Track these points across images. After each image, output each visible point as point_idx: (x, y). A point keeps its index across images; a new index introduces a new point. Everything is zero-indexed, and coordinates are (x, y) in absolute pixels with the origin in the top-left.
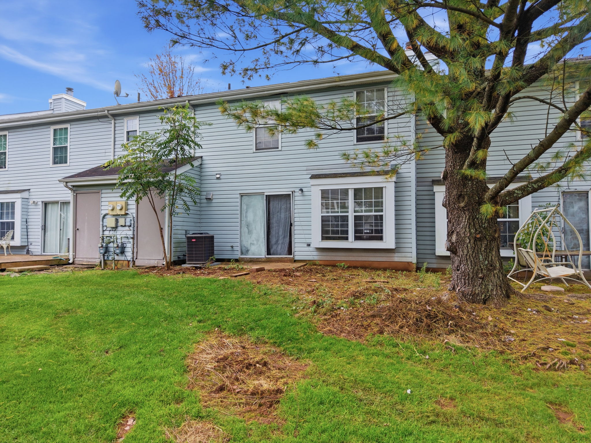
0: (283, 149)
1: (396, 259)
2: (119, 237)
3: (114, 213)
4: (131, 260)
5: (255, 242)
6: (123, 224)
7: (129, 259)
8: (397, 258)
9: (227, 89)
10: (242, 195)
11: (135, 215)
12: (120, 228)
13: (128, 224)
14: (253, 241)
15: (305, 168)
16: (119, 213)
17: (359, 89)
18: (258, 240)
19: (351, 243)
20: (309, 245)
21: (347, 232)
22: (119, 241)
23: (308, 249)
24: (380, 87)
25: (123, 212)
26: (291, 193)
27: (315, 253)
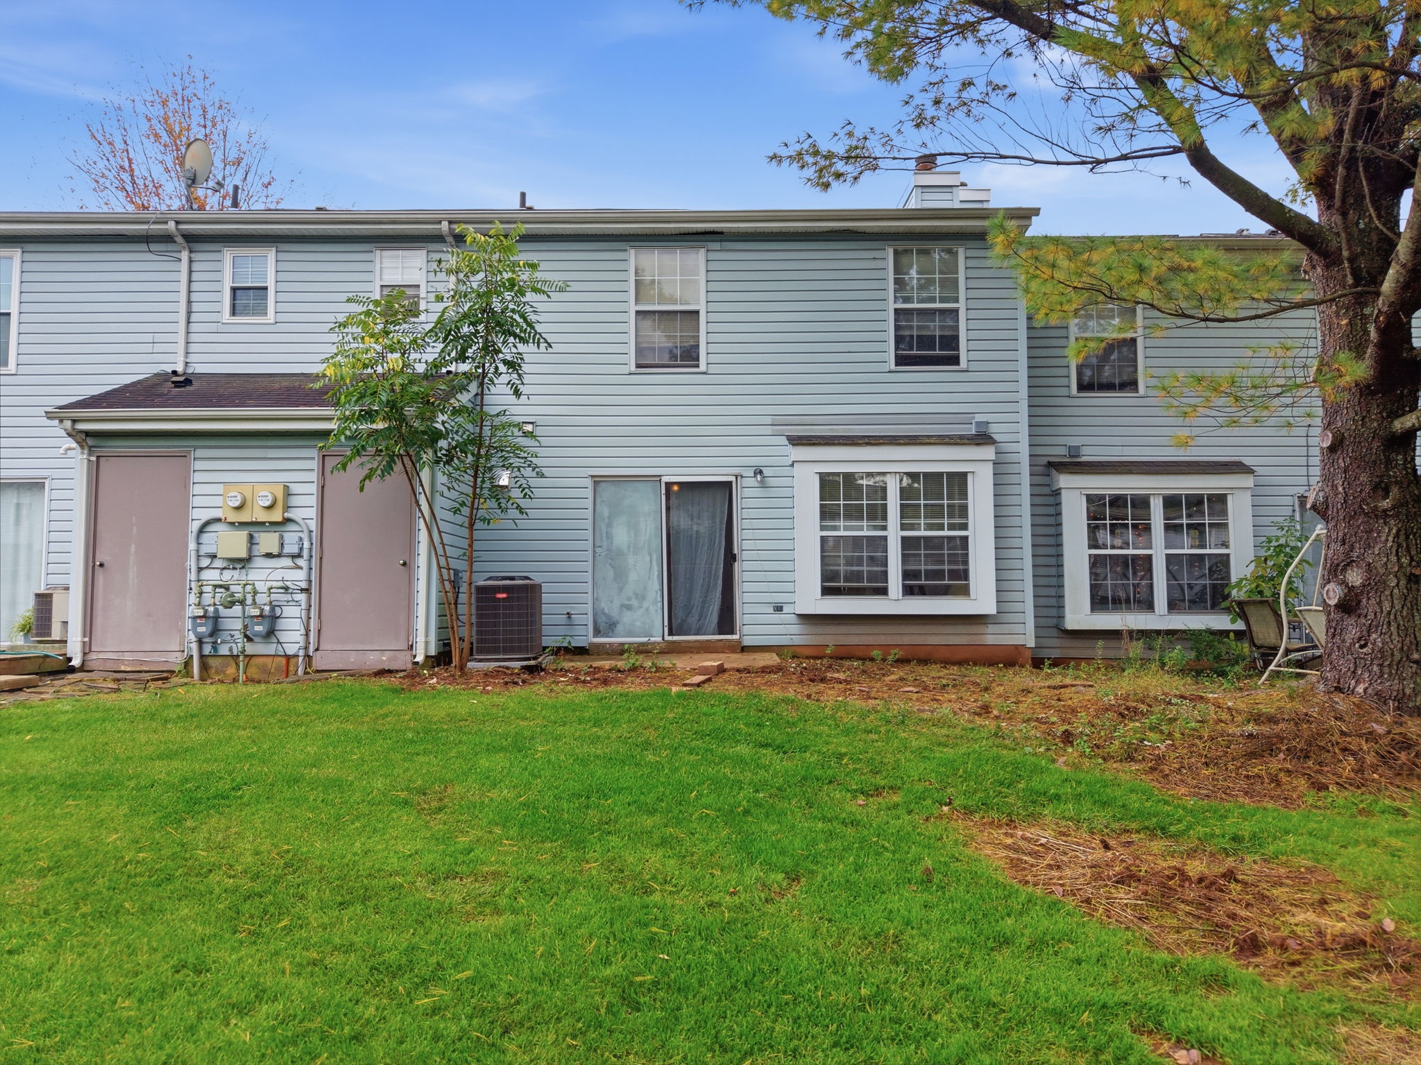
0: (712, 369)
1: (990, 640)
2: (261, 587)
3: (245, 517)
4: (302, 653)
5: (634, 602)
6: (275, 551)
7: (290, 652)
8: (992, 637)
9: (517, 206)
10: (597, 481)
11: (313, 525)
12: (259, 562)
13: (291, 548)
14: (629, 599)
15: (768, 420)
16: (262, 516)
17: (901, 246)
18: (641, 597)
19: (895, 602)
20: (779, 609)
21: (884, 576)
22: (262, 599)
23: (777, 617)
24: (948, 244)
25: (277, 516)
26: (733, 479)
27: (795, 629)
